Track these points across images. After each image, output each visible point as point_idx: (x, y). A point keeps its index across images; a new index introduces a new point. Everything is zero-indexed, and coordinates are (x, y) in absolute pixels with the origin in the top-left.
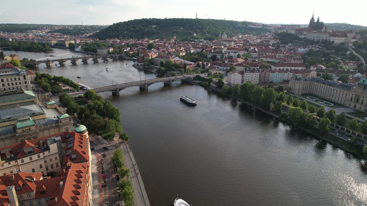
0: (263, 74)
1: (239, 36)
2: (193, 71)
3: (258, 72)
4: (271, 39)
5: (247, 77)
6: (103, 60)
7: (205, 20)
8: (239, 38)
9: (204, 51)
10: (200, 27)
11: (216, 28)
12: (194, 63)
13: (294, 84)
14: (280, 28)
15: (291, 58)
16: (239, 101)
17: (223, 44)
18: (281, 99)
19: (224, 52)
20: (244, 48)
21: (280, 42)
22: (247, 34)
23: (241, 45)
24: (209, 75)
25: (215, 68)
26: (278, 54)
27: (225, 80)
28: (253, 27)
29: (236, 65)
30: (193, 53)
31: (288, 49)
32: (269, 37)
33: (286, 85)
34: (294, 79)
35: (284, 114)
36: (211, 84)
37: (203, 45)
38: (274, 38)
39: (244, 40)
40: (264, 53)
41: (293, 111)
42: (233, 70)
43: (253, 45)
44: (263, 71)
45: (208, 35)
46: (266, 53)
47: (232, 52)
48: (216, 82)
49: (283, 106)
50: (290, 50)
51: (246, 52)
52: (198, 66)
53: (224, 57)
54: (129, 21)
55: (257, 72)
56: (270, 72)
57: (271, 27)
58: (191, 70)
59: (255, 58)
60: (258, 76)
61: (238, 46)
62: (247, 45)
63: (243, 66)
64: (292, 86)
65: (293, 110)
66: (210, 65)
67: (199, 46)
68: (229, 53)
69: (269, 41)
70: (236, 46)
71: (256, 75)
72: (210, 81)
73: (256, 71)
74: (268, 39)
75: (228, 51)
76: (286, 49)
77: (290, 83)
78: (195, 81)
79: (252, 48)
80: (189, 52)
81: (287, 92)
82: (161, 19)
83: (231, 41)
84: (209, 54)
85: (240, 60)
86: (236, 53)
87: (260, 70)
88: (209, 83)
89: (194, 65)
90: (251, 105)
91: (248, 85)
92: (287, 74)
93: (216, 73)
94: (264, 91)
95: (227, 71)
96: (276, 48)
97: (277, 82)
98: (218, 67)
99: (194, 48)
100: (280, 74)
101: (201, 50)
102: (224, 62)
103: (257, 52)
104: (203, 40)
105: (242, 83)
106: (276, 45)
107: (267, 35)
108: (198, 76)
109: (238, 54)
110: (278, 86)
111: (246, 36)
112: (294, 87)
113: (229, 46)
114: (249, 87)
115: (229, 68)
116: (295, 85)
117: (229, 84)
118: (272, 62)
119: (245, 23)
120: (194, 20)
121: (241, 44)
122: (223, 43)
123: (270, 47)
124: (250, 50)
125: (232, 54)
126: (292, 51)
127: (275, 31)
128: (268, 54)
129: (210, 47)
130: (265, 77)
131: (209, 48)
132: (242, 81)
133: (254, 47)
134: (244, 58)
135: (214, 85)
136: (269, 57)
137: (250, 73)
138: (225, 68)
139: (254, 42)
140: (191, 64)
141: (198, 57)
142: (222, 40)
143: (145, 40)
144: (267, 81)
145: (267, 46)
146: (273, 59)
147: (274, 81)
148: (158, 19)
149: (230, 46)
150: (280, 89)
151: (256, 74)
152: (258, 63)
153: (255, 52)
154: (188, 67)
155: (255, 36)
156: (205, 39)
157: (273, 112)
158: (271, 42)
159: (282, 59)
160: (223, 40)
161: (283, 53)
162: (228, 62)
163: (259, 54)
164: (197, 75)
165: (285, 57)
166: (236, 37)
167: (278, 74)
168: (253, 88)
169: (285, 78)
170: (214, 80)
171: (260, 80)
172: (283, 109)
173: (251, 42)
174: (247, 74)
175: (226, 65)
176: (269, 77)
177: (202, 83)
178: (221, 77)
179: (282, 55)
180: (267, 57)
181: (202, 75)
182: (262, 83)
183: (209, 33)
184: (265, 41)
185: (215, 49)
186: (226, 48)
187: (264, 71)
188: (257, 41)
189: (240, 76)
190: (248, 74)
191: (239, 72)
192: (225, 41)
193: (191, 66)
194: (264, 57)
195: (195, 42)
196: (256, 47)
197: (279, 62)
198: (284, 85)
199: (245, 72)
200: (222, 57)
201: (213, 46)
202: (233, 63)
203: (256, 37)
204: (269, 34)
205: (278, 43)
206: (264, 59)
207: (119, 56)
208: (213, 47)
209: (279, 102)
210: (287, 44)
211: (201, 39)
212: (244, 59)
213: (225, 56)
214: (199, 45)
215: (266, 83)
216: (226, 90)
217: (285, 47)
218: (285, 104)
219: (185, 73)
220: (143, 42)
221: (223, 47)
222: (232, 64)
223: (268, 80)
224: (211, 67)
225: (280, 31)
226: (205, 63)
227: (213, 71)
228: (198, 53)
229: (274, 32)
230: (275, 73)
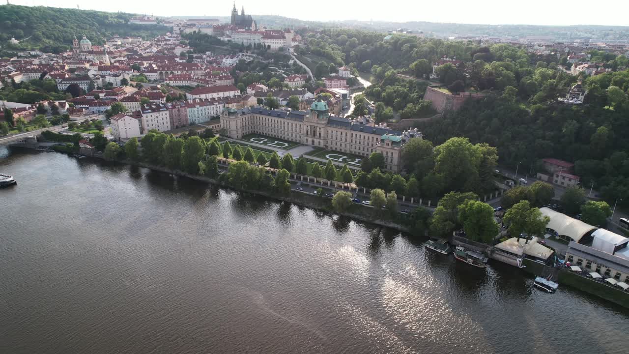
0: (175, 111)
1: (116, 42)
2: (30, 122)
4: (176, 45)
5: (147, 121)
7: (32, 8)
8: (117, 47)
9: (47, 76)
10: (23, 23)
11: (64, 26)
12: (30, 106)
13: (228, 122)
14: (188, 25)
15: (215, 77)
16: (144, 167)
17: (88, 59)
18: (213, 151)
19: (92, 76)
20: (131, 65)
21: (192, 50)
22: (131, 36)
23: (124, 59)
24: (71, 127)
25: (80, 110)
26: (193, 72)
27: (108, 132)
28: (138, 22)
29: (122, 100)
30: (22, 82)
31: (208, 62)
32: (171, 41)
33: (217, 125)
34: (226, 115)
35: (224, 175)
36: (82, 145)
37: (41, 64)
38: (182, 44)
39: (127, 50)
40: (169, 72)
41: (235, 168)
42: (120, 112)
43: (146, 59)
44: (174, 107)
45: (47, 41)
46: (173, 71)
47: (109, 75)
48: (90, 140)
49: (219, 162)
50: (211, 62)
51: (136, 73)
52: (41, 110)
53: (96, 87)
55: (165, 110)
56: (186, 107)
57: (172, 23)
58: (26, 121)
59: (155, 81)
60: (168, 116)
61: (119, 61)
62: (136, 59)
63: (137, 101)
64: (225, 127)
65: (234, 165)
66: (70, 105)
67: (33, 67)
68: (103, 76)
69: (174, 49)
70: (115, 62)
71: (164, 116)
72: (77, 139)
73: (162, 108)
74: (171, 45)
75: (100, 73)
76: (204, 62)
77: (222, 121)
78: (42, 144)
79: (146, 64)
80: (9, 80)
81: (221, 137)
83: (102, 53)
84: (61, 83)
85: (129, 90)
86: (118, 76)
87: (169, 105)
88: (77, 144)
89: (31, 111)
90: (166, 170)
91: (153, 136)
92: (214, 106)
93: (87, 121)
94: (183, 142)
95: (109, 115)
96: (188, 61)
97: (201, 121)
98: (88, 108)
99: (21, 72)
100: (204, 107)
101: (39, 75)
102: (97, 97)
103: (155, 71)
104: (38, 53)
105: (142, 133)
106: (187, 55)
107: (167, 38)
108: (48, 132)
109: (121, 78)
110: (204, 129)
111: (130, 40)
112: (228, 127)
113: (100, 64)
114: (157, 141)
115: (109, 108)
116: (229, 123)
117: (117, 140)
118: (186, 86)
119: (120, 16)
121: (124, 57)
122: (86, 58)
123: (178, 60)
124: (142, 68)
125: (109, 79)
126: (215, 65)
127: (180, 29)
128: (176, 72)
129: (58, 67)
130: (179, 116)
131: (57, 69)
132: (142, 130)
133: (149, 62)
134: (134, 83)
135: (89, 146)
136: (180, 78)
137: (152, 114)
138: (103, 109)
139: (148, 52)
140: (24, 109)
141: (37, 92)
142: (82, 52)
144: (185, 123)
145: (172, 58)
146: (186, 81)
147: (197, 122)
149: (103, 63)
150: (208, 134)
151: (164, 113)
152: (163, 91)
153: (153, 71)
154: (16, 116)
155: (147, 40)
156: (44, 50)
157: (206, 175)
158: (178, 51)
159: (201, 79)
160: (85, 52)
161: (201, 69)
162: (105, 96)
163: (161, 73)
164: (44, 130)
165: (206, 75)
166: (110, 44)
167: (200, 108)
168: (164, 141)
169: (212, 114)
170: (85, 135)
171: (172, 123)
172: (220, 167)
173: (142, 53)
174: (147, 117)
175: (102, 103)
176: (186, 115)
177: (59, 145)
178: (99, 126)
179: (199, 72)
180: (175, 78)
181: (56, 130)
182: (177, 127)
183: (48, 38)
184: (166, 49)
185: (71, 71)
186: (96, 68)
187: (177, 107)
188: (153, 51)
189: (135, 122)
190: (149, 115)
191: (132, 114)
192: (91, 53)
193: (24, 113)
194: (170, 79)
195: (21, 57)
196: (152, 62)
197: (198, 86)
198: (214, 126)
199: (143, 113)
200: (91, 87)
201: (65, 66)
202: (116, 97)
203: (149, 43)
204: (170, 35)
205: (189, 52)
206: (172, 83)
208: (67, 68)
209: (212, 157)
210: (204, 53)
211: (33, 50)
212: (136, 87)
213: (97, 84)
214: (31, 64)
215: (184, 126)
216: (114, 151)
217: (201, 58)
218: (221, 157)
219: (13, 129)
221: (87, 65)
222: (115, 100)
223: (187, 120)
224: (72, 111)
225: (188, 31)
226: (57, 103)
227: (78, 118)
228: (33, 82)
229: (178, 32)
230: (195, 107)
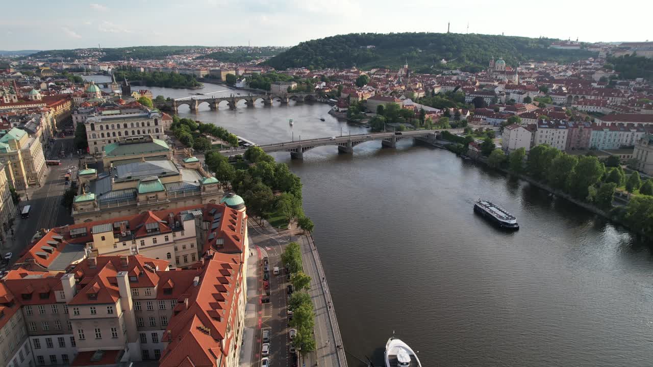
0: (576, 131)
1: (530, 65)
2: (436, 124)
3: (565, 127)
4: (597, 69)
5: (541, 136)
6: (280, 103)
7: (464, 35)
8: (529, 69)
9: (460, 90)
10: (454, 47)
11: (486, 50)
12: (439, 110)
13: (645, 152)
14: (620, 48)
15: (641, 106)
16: (524, 180)
17: (498, 78)
18: (614, 178)
19: (497, 92)
20: (539, 86)
21: (617, 75)
22: (546, 61)
23: (534, 80)
24: (466, 131)
25: (478, 120)
26: (610, 98)
27: (499, 142)
28: (559, 47)
29: (521, 116)
30: (439, 93)
31: (635, 89)
32: (592, 65)
33: (626, 155)
34: (645, 143)
35: (618, 209)
36: (470, 147)
37: (458, 80)
38: (605, 68)
39: (539, 73)
40: (580, 96)
41: (639, 203)
42: (515, 123)
43: (557, 82)
44: (576, 126)
45: (468, 62)
46: (585, 96)
47: (514, 92)
48: (479, 145)
49: (618, 194)
50: (640, 90)
51: (542, 95)
52: (447, 114)
53: (499, 102)
54: (326, 38)
56: (591, 129)
57: (599, 47)
58: (433, 122)
59: (561, 105)
60: (566, 135)
61: (527, 82)
62: (546, 81)
63: (535, 118)
64: (639, 158)
65: (639, 200)
66: (470, 114)
67: (451, 81)
68: (508, 94)
69: (593, 73)
70: (524, 82)
71: (561, 135)
72: (468, 141)
73: (561, 125)
74: (590, 69)
75: (506, 91)
76: (630, 89)
77: (635, 150)
78: (439, 142)
79: (555, 87)
80: (431, 91)
81: (628, 169)
82: (382, 34)
83: (513, 73)
84: (469, 96)
85: (530, 108)
86: (522, 94)
87: (571, 124)
88: (467, 145)
89: (439, 114)
90: (547, 188)
91: (544, 149)
92: (630, 134)
93: (481, 129)
94: (576, 161)
95: (502, 126)
96: (607, 87)
97: (606, 148)
98: (485, 119)
99: (441, 85)
100: (614, 133)
101: (453, 89)
102: (497, 110)
103: (564, 94)
104: (458, 71)
105: (531, 147)
106: (609, 81)
107: (588, 62)
108: (446, 132)
109: (525, 96)
110: (607, 157)
111: (545, 64)
112: (643, 159)
113: (508, 82)
114: (546, 154)
115: (506, 121)
116: (647, 154)
117: (506, 149)
118: (597, 113)
119: (543, 41)
120: (444, 35)
121: (534, 78)
122: (496, 77)
123: (595, 85)
124: (550, 90)
125: (513, 96)
126: (645, 93)
127: (607, 54)
128: (588, 97)
129: (471, 83)
130: (579, 137)
131: (469, 85)
132: (532, 144)
133: (560, 85)
134: (537, 103)
135: (476, 150)
136: (591, 103)
137: (549, 130)
138: (499, 121)
139: (561, 76)
140: (435, 112)
141: (448, 100)
142: (496, 71)
143: (352, 71)
144: (584, 146)
145: (587, 83)
146: (599, 107)
147: (600, 148)
148: (377, 33)
149: (511, 82)
150: (612, 162)
151: (562, 131)
152: (567, 113)
153: (561, 93)
154: (427, 116)
155: (564, 64)
156: (463, 70)
157: (595, 203)
158: (598, 76)
159: (621, 107)
160: (498, 72)
161: (623, 96)
162: (505, 110)
163: (570, 97)
164: (444, 130)
165: (627, 103)
166: (523, 67)
167: (609, 133)
168: (554, 156)
169: (624, 142)
170: (476, 140)
171: (569, 143)
172: (616, 200)
173: (554, 76)
174: (542, 132)
175: (500, 116)
176: (589, 138)
177: (452, 144)
178: (491, 135)
179: (619, 100)
180: (586, 103)
181: (453, 132)
182: (573, 149)
183: (470, 60)
184: (583, 73)
185: (481, 87)
186: (503, 86)
187: (579, 127)
188: (567, 74)
189: (528, 135)
190: (545, 130)
191: (527, 126)
192: (502, 73)
193: (433, 115)
194: (579, 103)
195: (444, 74)
196: (563, 85)
197: (613, 112)
198: (622, 155)
199: (539, 127)
200: (494, 101)
201: (476, 82)
202: (515, 113)
203: (564, 67)
204: (593, 60)
205: (612, 77)
206: (580, 107)
207: (307, 97)
208: (477, 84)
209: (610, 184)
210: (634, 79)
211: (455, 69)
212: (538, 106)
213: (500, 100)
214: (451, 79)
215: (582, 149)
216: (499, 158)
217: (627, 84)
218: (622, 189)
219: (421, 127)
220: (348, 74)
221: (496, 83)
222: (513, 114)
223: (587, 144)
224: (471, 119)
225: (618, 55)
226: (460, 110)
227: (474, 126)
228: (448, 94)
229: (605, 56)
230: (603, 130)
